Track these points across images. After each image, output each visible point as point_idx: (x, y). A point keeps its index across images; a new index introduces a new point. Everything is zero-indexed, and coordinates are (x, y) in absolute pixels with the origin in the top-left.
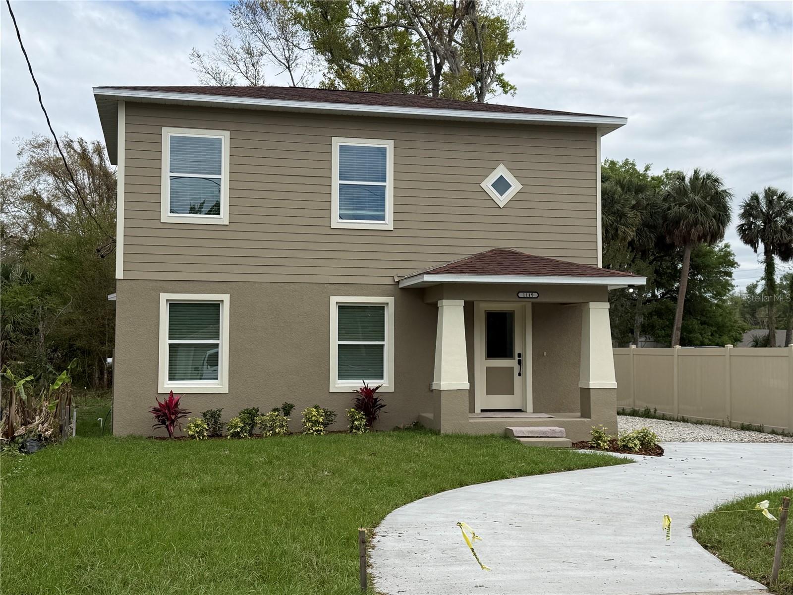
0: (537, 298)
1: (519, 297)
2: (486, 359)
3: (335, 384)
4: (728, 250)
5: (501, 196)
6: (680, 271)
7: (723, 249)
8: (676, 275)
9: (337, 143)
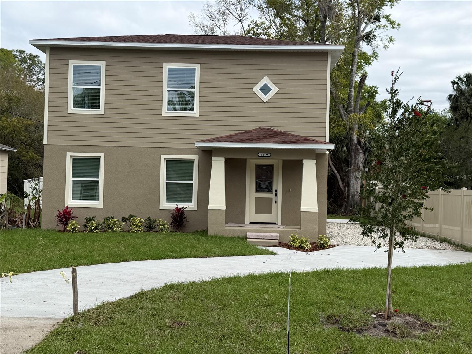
0: (270, 156)
1: (259, 156)
2: (255, 193)
3: (163, 205)
5: (265, 96)
9: (167, 66)
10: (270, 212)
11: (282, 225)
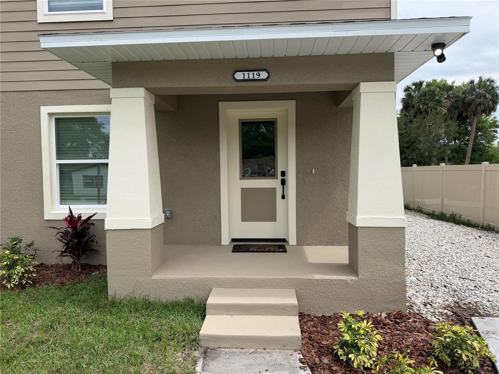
0: (266, 79)
2: (240, 179)
3: (52, 210)
4: (496, 119)
6: (470, 131)
7: (493, 119)
8: (467, 133)
10: (273, 218)
11: (299, 244)
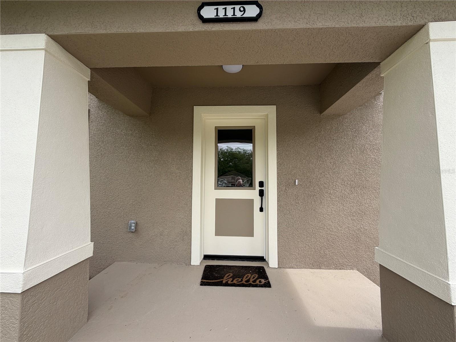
2: (215, 189)
10: (249, 233)
11: (281, 267)
